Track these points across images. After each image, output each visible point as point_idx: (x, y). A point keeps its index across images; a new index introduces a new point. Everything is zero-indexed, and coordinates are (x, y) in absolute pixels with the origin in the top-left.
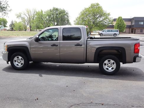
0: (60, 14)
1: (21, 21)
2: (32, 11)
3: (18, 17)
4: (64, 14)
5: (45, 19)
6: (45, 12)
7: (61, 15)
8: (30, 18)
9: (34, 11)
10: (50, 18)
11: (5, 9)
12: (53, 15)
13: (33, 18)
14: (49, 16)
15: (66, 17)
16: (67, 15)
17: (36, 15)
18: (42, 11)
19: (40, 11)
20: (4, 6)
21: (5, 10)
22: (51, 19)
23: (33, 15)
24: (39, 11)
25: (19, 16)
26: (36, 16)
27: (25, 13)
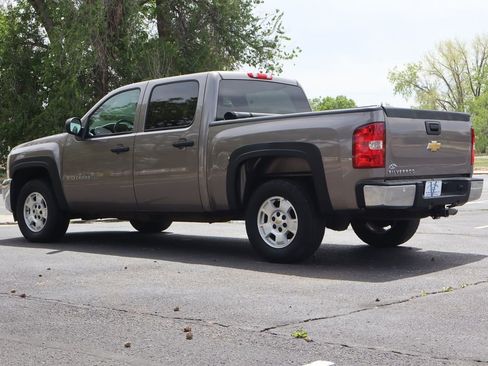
2: (473, 51)
3: (399, 88)
8: (459, 87)
9: (481, 49)
11: (273, 51)
13: (475, 88)
20: (265, 38)
23: (473, 73)
25: (405, 82)
27: (438, 66)
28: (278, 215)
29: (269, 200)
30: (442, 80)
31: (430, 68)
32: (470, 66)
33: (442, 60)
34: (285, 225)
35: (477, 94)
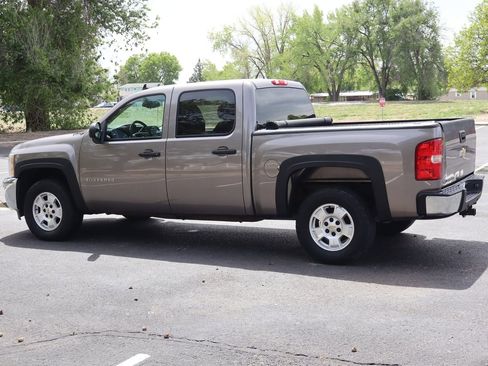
0: (397, 19)
1: (232, 60)
3: (217, 46)
4: (414, 19)
5: (333, 47)
6: (331, 17)
7: (404, 26)
8: (267, 46)
9: (284, 13)
10: (355, 42)
11: (138, 21)
12: (367, 28)
13: (280, 46)
14: (350, 33)
15: (428, 31)
16: (431, 23)
17: (293, 30)
18: (318, 15)
19: (311, 13)
21: (139, 25)
22: (359, 45)
23: (278, 34)
24: (306, 15)
25: (223, 42)
26: (293, 37)
27: (249, 27)
28: (331, 220)
29: (322, 207)
30: (252, 40)
31: (242, 29)
32: (276, 28)
33: (253, 22)
34: (339, 230)
35: (282, 51)
